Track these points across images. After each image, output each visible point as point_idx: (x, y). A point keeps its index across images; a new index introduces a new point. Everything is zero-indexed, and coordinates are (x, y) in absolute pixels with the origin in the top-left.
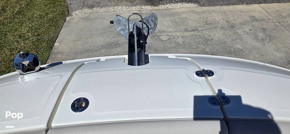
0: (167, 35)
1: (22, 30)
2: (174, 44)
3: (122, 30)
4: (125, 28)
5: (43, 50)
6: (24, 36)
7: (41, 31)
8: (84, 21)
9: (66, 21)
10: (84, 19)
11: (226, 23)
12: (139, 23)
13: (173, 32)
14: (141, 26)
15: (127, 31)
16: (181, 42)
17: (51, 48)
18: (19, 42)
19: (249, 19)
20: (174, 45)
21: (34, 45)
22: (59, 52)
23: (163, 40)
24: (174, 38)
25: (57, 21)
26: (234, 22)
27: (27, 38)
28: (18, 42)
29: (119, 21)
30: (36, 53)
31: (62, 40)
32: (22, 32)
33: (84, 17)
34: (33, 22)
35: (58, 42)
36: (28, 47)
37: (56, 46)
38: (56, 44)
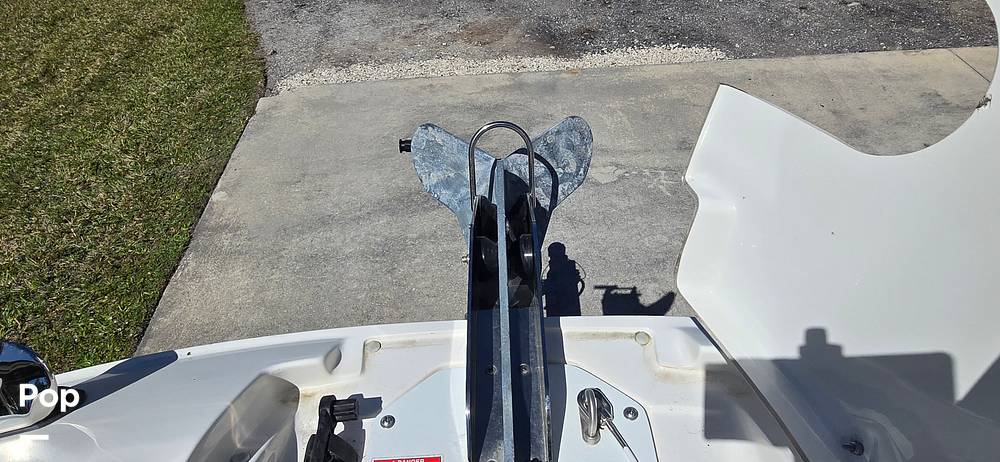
0: (612, 164)
1: (105, 146)
2: (641, 197)
3: (447, 183)
4: (458, 176)
5: (171, 219)
6: (108, 166)
7: (166, 149)
8: (319, 113)
9: (254, 112)
10: (316, 105)
11: (834, 118)
12: (514, 161)
13: (636, 153)
14: (525, 169)
15: (465, 191)
16: (664, 190)
17: (199, 208)
18: (90, 189)
19: (918, 104)
20: (641, 203)
21: (140, 199)
22: (226, 226)
23: (597, 184)
24: (641, 174)
25: (223, 113)
26: (861, 116)
27: (119, 174)
28: (86, 186)
29: (433, 151)
30: (144, 228)
31: (237, 184)
32: (105, 153)
33: (318, 97)
34: (142, 115)
35: (221, 190)
36: (120, 204)
37: (218, 202)
38: (217, 196)
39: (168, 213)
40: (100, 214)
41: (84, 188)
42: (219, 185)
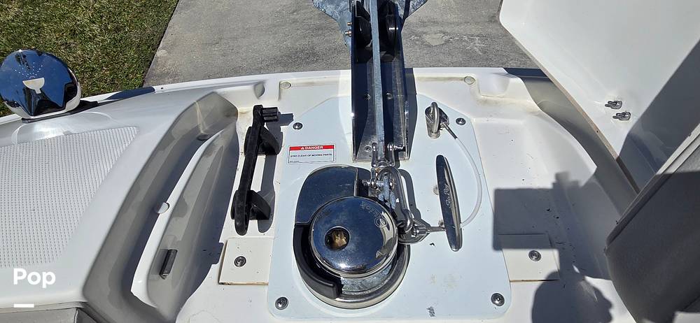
0: (441, 32)
1: (78, 18)
2: (461, 55)
5: (129, 68)
6: (82, 32)
7: (122, 20)
13: (458, 24)
16: (477, 50)
17: (148, 61)
18: (70, 48)
20: (461, 59)
21: (106, 55)
22: (168, 73)
23: (429, 46)
24: (461, 40)
27: (90, 38)
28: (67, 46)
30: (111, 75)
31: (174, 45)
32: (78, 23)
35: (163, 48)
36: (92, 58)
37: (161, 57)
38: (160, 53)
39: (126, 64)
40: (79, 65)
41: (66, 48)
42: (161, 45)
